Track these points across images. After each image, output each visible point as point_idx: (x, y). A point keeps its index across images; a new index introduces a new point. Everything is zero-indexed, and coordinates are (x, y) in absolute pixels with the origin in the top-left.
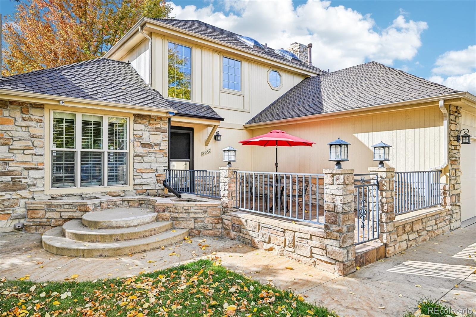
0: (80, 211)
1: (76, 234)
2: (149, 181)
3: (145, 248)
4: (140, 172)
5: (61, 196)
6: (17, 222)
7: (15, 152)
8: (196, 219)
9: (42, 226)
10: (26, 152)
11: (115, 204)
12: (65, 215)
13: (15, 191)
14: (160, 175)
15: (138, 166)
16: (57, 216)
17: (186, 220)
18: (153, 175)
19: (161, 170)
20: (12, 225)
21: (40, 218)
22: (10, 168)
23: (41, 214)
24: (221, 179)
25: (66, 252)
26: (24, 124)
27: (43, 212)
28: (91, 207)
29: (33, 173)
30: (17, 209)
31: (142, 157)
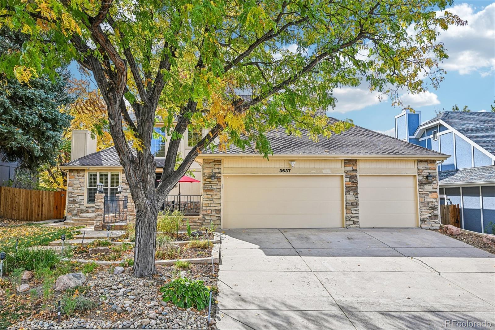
7: (75, 189)
10: (78, 189)
13: (74, 204)
22: (73, 195)
29: (80, 197)
30: (74, 211)
31: (126, 190)
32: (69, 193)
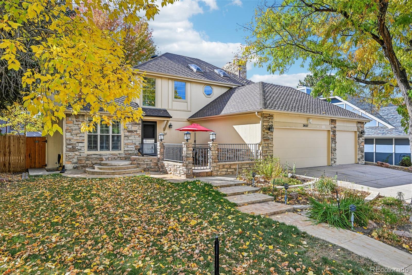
0: (100, 160)
1: (99, 168)
2: (131, 149)
3: (124, 173)
4: (126, 145)
5: (92, 155)
6: (74, 165)
7: (73, 135)
8: (147, 164)
9: (84, 167)
10: (77, 135)
11: (114, 159)
12: (94, 162)
13: (73, 152)
14: (137, 146)
15: (126, 142)
16: (90, 163)
17: (143, 164)
18: (133, 146)
19: (137, 144)
20: (72, 166)
21: (83, 163)
22: (72, 142)
23: (84, 162)
24: (158, 147)
25: (95, 173)
26: (77, 123)
27: (85, 161)
28: (104, 159)
29: (80, 145)
30: (74, 159)
31: (128, 137)
32: (66, 140)
